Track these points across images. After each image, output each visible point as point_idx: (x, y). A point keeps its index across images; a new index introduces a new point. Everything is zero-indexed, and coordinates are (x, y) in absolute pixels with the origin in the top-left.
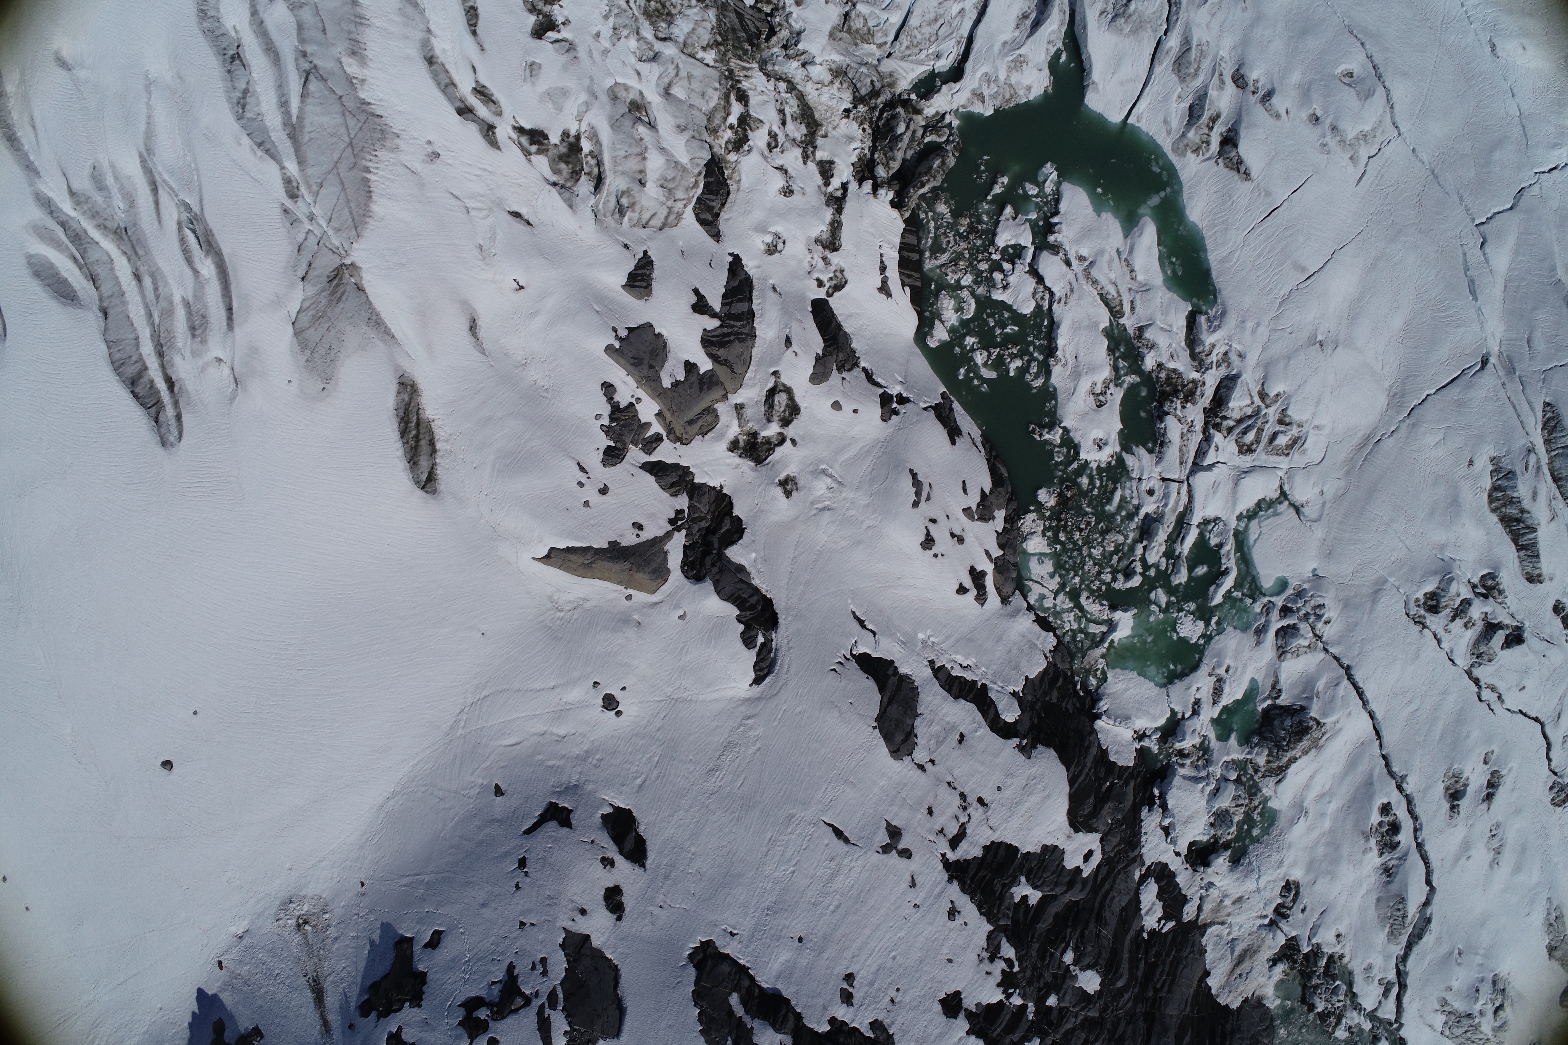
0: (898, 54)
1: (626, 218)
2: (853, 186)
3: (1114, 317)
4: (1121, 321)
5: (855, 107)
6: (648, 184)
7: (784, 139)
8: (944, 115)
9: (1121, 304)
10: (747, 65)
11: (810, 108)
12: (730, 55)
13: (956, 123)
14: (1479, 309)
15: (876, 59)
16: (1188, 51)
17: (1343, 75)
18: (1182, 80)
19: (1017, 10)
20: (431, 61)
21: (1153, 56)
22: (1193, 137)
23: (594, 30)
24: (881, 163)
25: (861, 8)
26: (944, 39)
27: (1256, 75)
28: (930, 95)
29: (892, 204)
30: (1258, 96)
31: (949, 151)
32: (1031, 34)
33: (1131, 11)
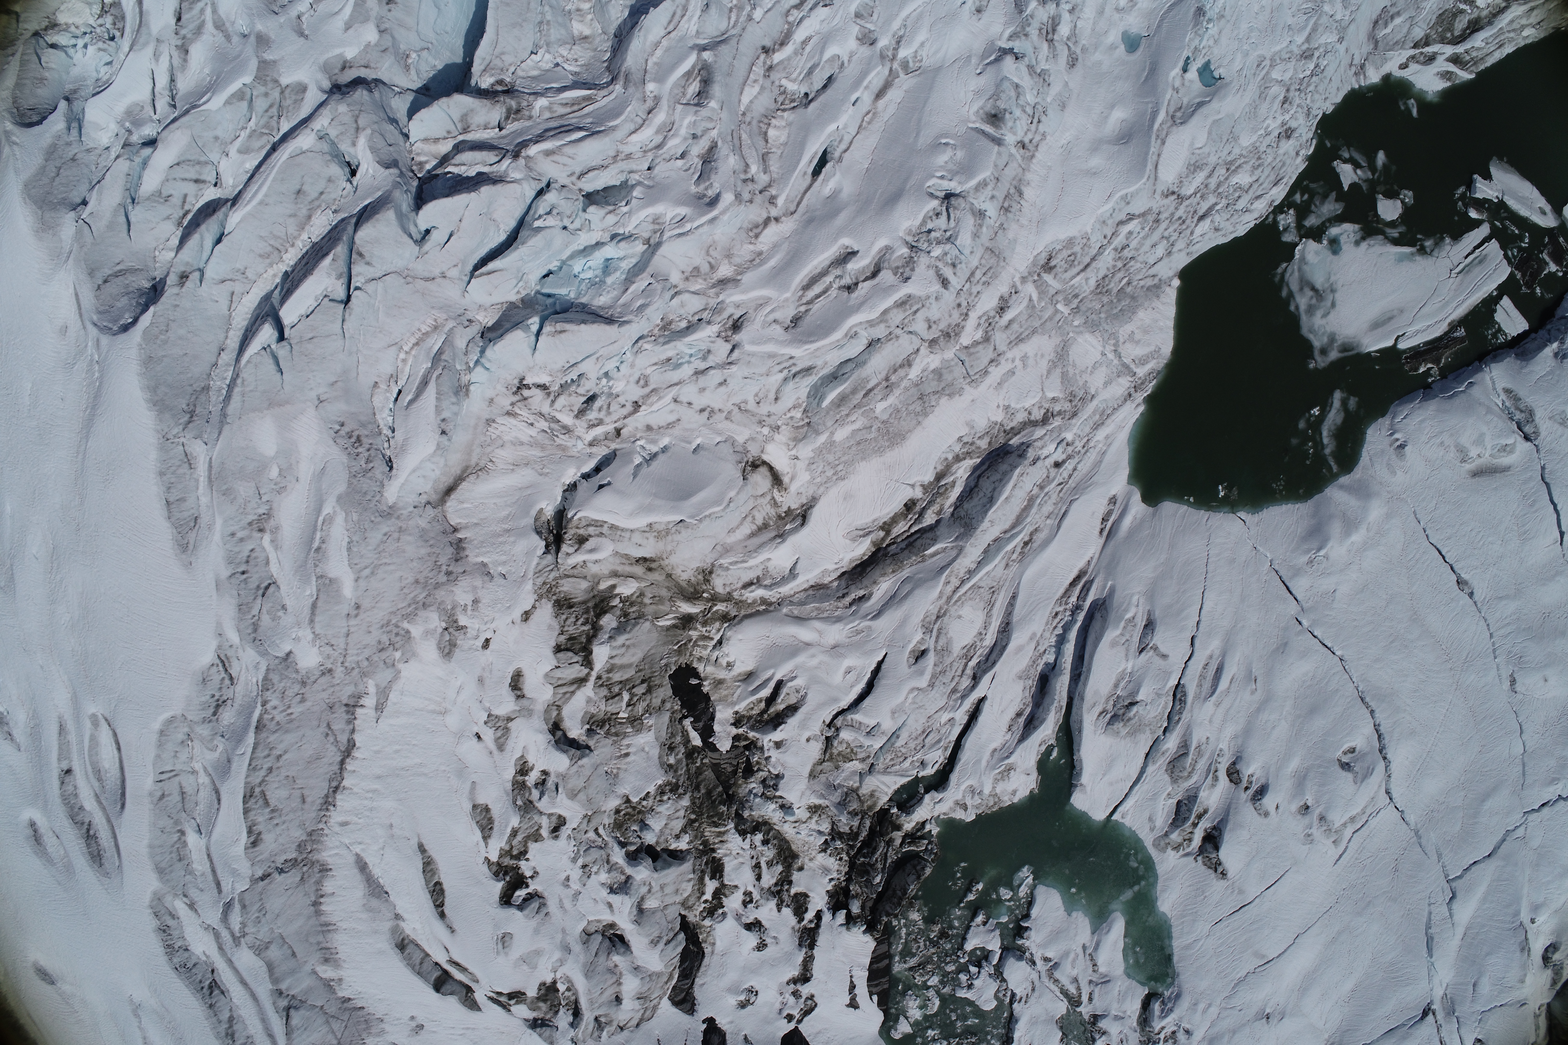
0: (880, 766)
1: (605, 1033)
2: (827, 917)
3: (1072, 1005)
4: (1078, 1010)
5: (833, 839)
6: (624, 1002)
7: (758, 897)
8: (923, 824)
9: (1080, 996)
10: (722, 829)
11: (787, 842)
12: (704, 826)
13: (935, 831)
14: (1433, 964)
15: (857, 778)
16: (1185, 754)
17: (1345, 753)
18: (1175, 780)
19: (1011, 713)
20: (403, 945)
21: (1147, 755)
22: (1175, 837)
23: (563, 876)
24: (856, 896)
25: (845, 735)
26: (930, 748)
27: (1252, 769)
28: (912, 803)
29: (865, 932)
30: (1251, 792)
31: (927, 861)
32: (1023, 738)
33: (1132, 714)
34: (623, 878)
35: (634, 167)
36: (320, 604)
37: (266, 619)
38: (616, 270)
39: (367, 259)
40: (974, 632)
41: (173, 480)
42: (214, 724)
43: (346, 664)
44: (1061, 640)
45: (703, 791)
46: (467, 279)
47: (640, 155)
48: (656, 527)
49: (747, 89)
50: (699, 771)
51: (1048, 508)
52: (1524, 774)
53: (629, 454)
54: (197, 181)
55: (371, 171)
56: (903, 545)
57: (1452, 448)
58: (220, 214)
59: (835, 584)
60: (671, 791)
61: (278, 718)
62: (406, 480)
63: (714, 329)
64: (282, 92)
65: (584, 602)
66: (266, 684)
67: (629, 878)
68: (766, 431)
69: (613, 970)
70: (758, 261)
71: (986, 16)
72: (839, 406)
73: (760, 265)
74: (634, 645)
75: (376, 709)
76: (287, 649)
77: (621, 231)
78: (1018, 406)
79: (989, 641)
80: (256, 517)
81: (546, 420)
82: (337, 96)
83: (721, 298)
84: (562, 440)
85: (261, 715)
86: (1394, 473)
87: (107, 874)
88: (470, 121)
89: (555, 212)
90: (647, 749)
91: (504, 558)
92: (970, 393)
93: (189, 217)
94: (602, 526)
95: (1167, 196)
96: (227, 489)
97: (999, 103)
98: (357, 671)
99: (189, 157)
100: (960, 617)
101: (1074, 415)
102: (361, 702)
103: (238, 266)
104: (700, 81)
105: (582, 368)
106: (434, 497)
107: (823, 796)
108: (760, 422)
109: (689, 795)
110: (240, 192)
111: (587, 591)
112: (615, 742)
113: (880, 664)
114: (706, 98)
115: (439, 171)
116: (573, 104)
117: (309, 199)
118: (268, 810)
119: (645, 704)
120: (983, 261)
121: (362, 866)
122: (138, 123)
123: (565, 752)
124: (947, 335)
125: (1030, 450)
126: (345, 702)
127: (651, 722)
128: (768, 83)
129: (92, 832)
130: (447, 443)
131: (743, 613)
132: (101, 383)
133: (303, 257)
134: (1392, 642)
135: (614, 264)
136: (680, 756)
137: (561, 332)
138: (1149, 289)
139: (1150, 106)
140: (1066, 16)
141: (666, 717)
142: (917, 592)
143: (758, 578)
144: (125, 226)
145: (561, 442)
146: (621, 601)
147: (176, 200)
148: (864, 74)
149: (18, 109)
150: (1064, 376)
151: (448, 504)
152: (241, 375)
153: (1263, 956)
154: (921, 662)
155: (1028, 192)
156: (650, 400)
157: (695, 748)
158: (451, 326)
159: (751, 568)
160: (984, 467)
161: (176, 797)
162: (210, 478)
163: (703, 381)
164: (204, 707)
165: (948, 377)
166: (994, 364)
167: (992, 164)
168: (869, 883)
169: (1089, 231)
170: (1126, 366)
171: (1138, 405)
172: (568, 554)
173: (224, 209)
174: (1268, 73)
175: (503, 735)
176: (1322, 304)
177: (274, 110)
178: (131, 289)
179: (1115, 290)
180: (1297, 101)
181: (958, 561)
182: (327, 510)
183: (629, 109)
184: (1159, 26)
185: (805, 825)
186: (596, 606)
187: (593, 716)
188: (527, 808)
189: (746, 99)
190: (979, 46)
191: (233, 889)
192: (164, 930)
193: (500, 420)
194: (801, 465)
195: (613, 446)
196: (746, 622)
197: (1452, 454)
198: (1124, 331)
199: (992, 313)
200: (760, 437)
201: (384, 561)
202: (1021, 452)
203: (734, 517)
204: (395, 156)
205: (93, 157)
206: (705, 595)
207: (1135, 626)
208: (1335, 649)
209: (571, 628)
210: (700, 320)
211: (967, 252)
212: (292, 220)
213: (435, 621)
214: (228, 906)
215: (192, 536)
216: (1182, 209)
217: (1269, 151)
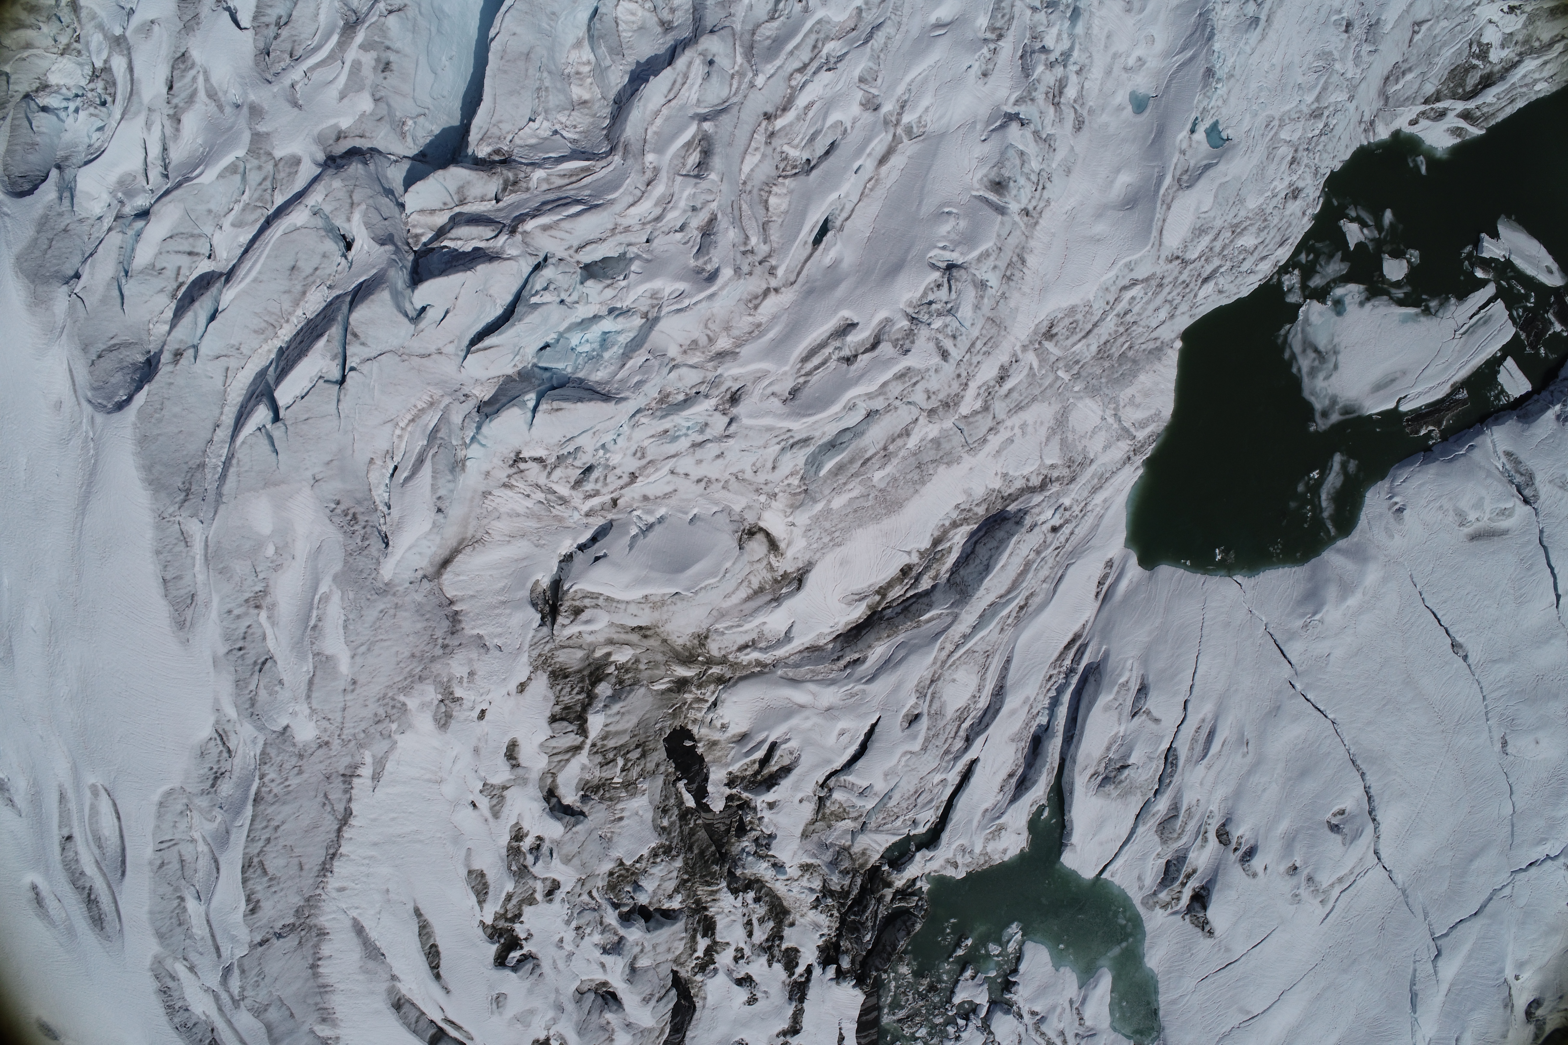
0: (872, 825)
2: (817, 971)
5: (824, 896)
7: (750, 954)
8: (914, 881)
10: (715, 888)
11: (779, 898)
12: (697, 885)
13: (926, 887)
14: (1416, 1020)
15: (849, 837)
16: (1175, 817)
17: (1334, 815)
18: (1164, 841)
19: (1003, 774)
20: (399, 1005)
21: (1138, 816)
22: (1164, 896)
23: (557, 938)
24: (847, 952)
25: (837, 795)
26: (922, 808)
27: (1242, 831)
28: (903, 860)
29: (854, 986)
30: (1239, 853)
31: (917, 916)
32: (1014, 799)
33: (1123, 777)
34: (616, 938)
35: (633, 240)
36: (316, 680)
37: (263, 694)
38: (613, 345)
39: (363, 339)
40: (968, 695)
41: (169, 559)
42: (213, 795)
43: (343, 737)
44: (1055, 703)
45: (696, 851)
46: (463, 354)
47: (638, 227)
48: (651, 599)
49: (748, 158)
50: (692, 832)
51: (1045, 572)
52: (1512, 835)
53: (625, 525)
54: (190, 254)
55: (366, 247)
56: (899, 609)
57: (1451, 513)
58: (214, 290)
59: (831, 646)
60: (664, 853)
61: (275, 791)
62: (402, 558)
63: (713, 402)
64: (276, 165)
65: (579, 671)
66: (264, 758)
67: (622, 938)
68: (763, 498)
69: (605, 1028)
70: (756, 333)
71: (991, 79)
72: (836, 475)
73: (759, 337)
74: (629, 712)
75: (373, 779)
76: (285, 724)
77: (619, 305)
78: (1017, 474)
79: (983, 703)
80: (252, 594)
81: (542, 491)
82: (331, 171)
83: (719, 371)
84: (559, 510)
85: (259, 788)
86: (1392, 537)
87: (108, 938)
88: (467, 193)
89: (552, 287)
90: (640, 813)
91: (500, 630)
92: (968, 461)
93: (183, 289)
94: (597, 598)
95: (1171, 261)
96: (224, 568)
97: (1003, 171)
98: (353, 743)
99: (183, 230)
100: (954, 681)
101: (1073, 480)
102: (358, 772)
103: (234, 342)
104: (701, 152)
105: (579, 442)
106: (430, 570)
107: (815, 856)
108: (757, 490)
109: (682, 856)
110: (234, 266)
111: (582, 660)
112: (609, 807)
113: (873, 727)
114: (706, 170)
115: (435, 245)
116: (571, 176)
117: (304, 275)
118: (266, 879)
119: (639, 768)
120: (984, 332)
121: (359, 930)
122: (130, 194)
123: (559, 819)
124: (946, 405)
125: (1027, 517)
126: (341, 772)
127: (645, 786)
128: (769, 150)
129: (93, 897)
130: (442, 521)
131: (738, 675)
132: (96, 461)
133: (298, 333)
134: (1385, 705)
135: (612, 338)
136: (674, 818)
137: (557, 410)
138: (1150, 352)
139: (1156, 170)
140: (1073, 79)
141: (660, 781)
142: (913, 658)
143: (753, 641)
144: (119, 300)
145: (557, 513)
146: (617, 668)
147: (170, 273)
148: (867, 141)
149: (8, 176)
150: (1063, 442)
151: (444, 577)
152: (236, 455)
153: (1248, 1012)
154: (915, 727)
155: (1031, 260)
156: (647, 471)
157: (689, 810)
158: (447, 402)
159: (746, 632)
160: (981, 534)
161: (175, 865)
162: (206, 555)
163: (700, 453)
164: (203, 779)
165: (946, 446)
166: (993, 432)
167: (995, 235)
168: (859, 940)
169: (1092, 299)
170: (1126, 430)
171: (1137, 468)
172: (564, 626)
173: (218, 285)
174: (1276, 133)
175: (498, 803)
176: (1325, 366)
177: (268, 184)
178: (125, 364)
179: (1117, 355)
180: (1305, 161)
181: (953, 628)
182: (323, 589)
183: (628, 181)
184: (1167, 87)
185: (796, 883)
186: (591, 674)
187: (587, 782)
188: (522, 873)
189: (746, 168)
190: (984, 111)
191: (232, 954)
192: (165, 991)
193: (496, 492)
194: (798, 532)
195: (610, 516)
196: (741, 685)
197: (1451, 518)
198: (1125, 395)
199: (992, 383)
200: (757, 505)
201: (381, 637)
202: (1018, 519)
203: (730, 584)
204: (391, 230)
205: (85, 227)
206: (700, 659)
207: (1128, 690)
208: (1327, 713)
209: (566, 698)
210: (697, 393)
211: (967, 324)
212: (286, 296)
213: (431, 693)
214: (227, 971)
215: (189, 613)
216: (1186, 273)
217: (1275, 212)
